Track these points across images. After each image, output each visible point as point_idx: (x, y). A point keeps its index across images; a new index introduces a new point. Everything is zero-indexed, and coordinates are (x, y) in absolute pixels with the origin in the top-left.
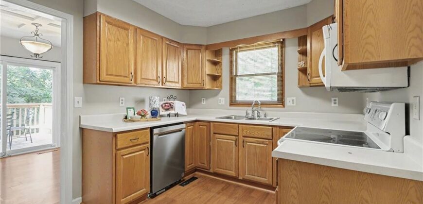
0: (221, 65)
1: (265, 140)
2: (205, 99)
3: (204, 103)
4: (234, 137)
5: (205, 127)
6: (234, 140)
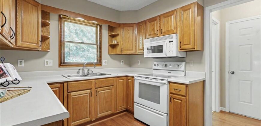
1: (109, 87)
2: (23, 61)
4: (89, 90)
5: (57, 89)
6: (90, 92)
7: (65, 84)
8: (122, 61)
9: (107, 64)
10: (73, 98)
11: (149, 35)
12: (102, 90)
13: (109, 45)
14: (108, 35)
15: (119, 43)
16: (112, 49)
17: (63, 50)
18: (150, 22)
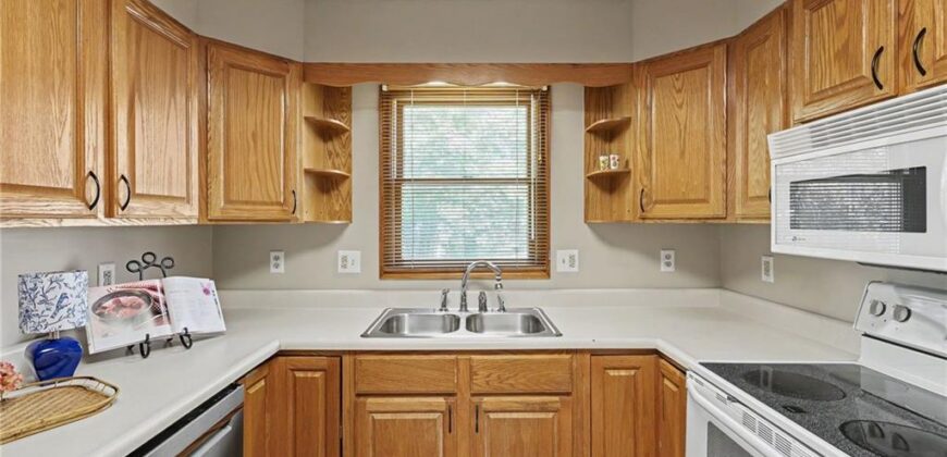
0: (349, 139)
2: (281, 255)
3: (282, 269)
4: (441, 400)
5: (317, 375)
6: (443, 409)
7: (347, 360)
8: (663, 253)
9: (576, 269)
10: (374, 420)
11: (821, 96)
12: (504, 406)
13: (589, 178)
14: (583, 131)
15: (631, 166)
16: (607, 197)
17: (394, 216)
18: (813, 10)
